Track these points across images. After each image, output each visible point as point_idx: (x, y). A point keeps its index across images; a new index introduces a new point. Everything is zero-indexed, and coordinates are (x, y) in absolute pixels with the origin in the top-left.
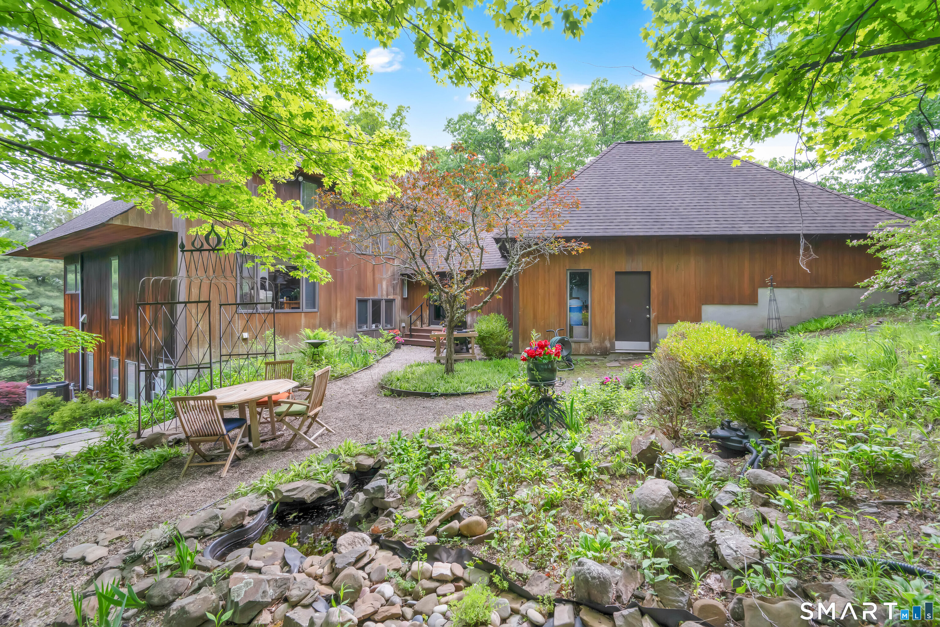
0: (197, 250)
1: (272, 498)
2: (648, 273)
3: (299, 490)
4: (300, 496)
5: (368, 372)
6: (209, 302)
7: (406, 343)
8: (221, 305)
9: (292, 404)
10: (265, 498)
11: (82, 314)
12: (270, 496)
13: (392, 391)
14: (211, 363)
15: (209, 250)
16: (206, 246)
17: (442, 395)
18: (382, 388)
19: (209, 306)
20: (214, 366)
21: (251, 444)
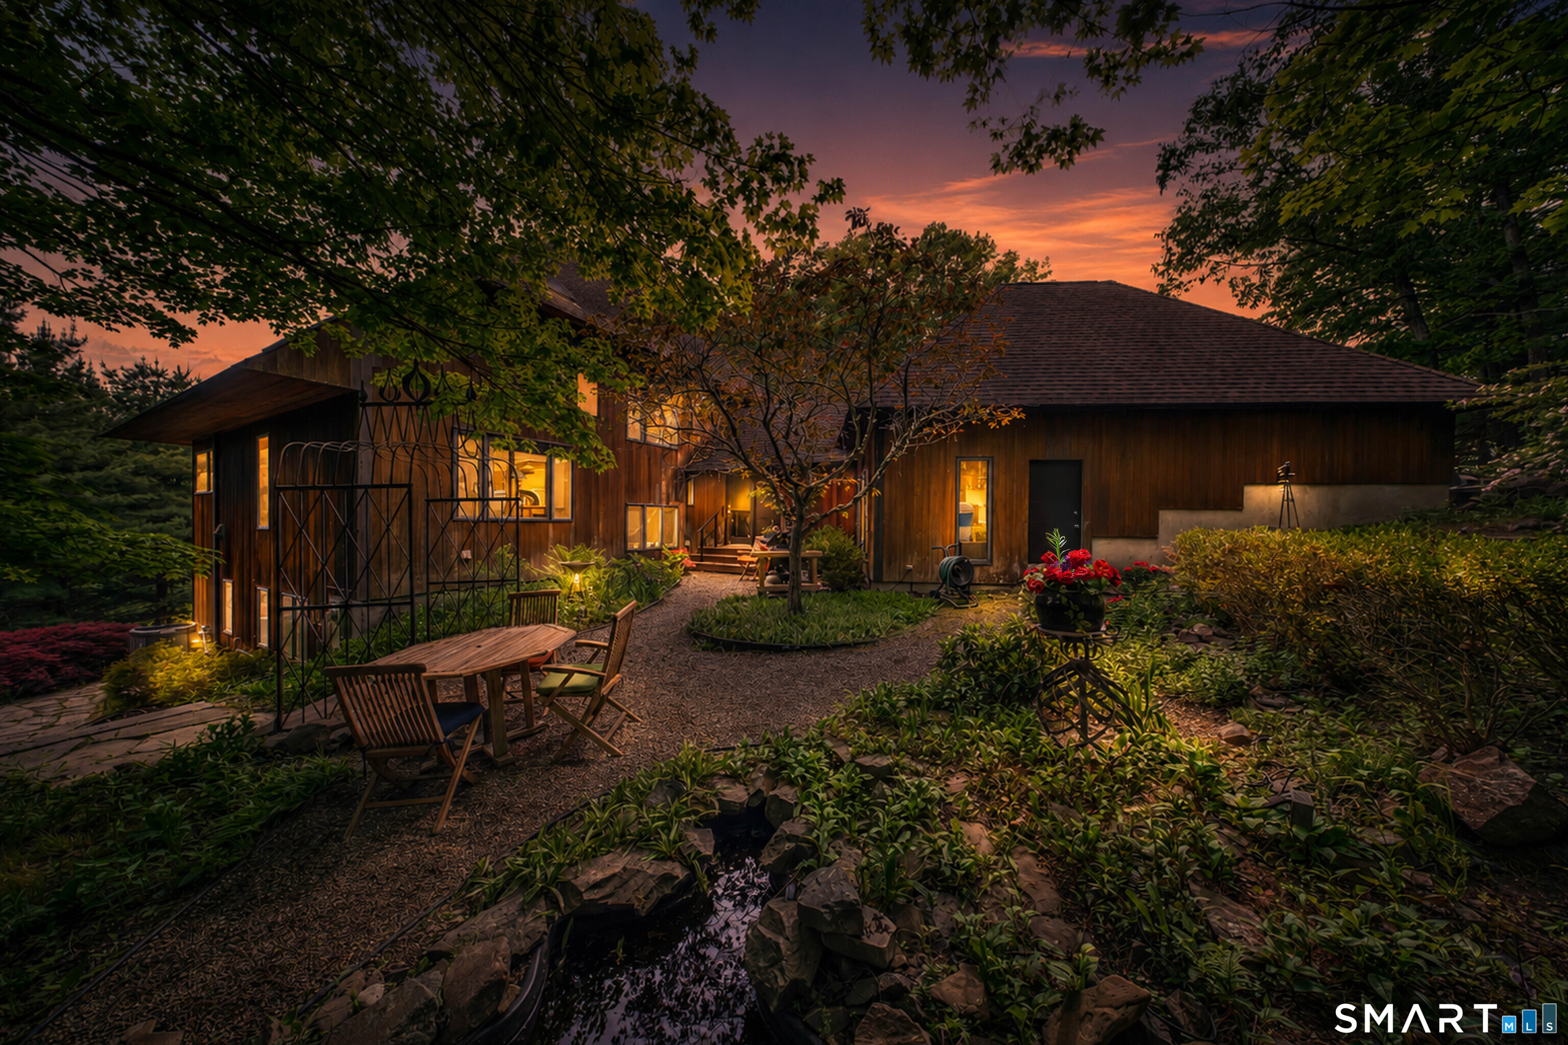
0: (389, 404)
1: (558, 908)
2: (1079, 464)
3: (616, 882)
4: (623, 897)
5: (658, 610)
6: (409, 486)
7: (697, 569)
8: (428, 501)
9: (571, 673)
10: (542, 910)
11: (217, 524)
12: (553, 903)
13: (713, 640)
14: (412, 596)
15: (409, 405)
16: (404, 398)
17: (802, 648)
18: (696, 636)
19: (409, 492)
20: (416, 600)
21: (490, 750)
